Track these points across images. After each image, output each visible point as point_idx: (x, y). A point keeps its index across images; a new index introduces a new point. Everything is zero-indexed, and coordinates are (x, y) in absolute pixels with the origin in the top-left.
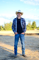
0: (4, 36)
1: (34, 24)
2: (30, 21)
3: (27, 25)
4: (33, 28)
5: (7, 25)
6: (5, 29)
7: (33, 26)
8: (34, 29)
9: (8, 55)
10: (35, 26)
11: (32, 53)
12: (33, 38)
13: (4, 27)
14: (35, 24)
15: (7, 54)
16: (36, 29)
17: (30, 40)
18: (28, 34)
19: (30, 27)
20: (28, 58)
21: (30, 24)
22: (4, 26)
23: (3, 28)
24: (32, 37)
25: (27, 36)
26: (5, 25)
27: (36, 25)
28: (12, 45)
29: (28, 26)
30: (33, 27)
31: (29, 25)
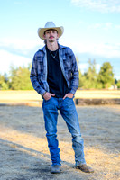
0: (12, 106)
1: (105, 70)
2: (92, 62)
3: (86, 74)
4: (102, 82)
5: (18, 73)
6: (13, 85)
7: (104, 77)
8: (105, 85)
9: (28, 166)
10: (110, 77)
11: (110, 161)
12: (108, 113)
13: (10, 81)
14: (109, 70)
15: (26, 162)
16: (112, 88)
17: (99, 121)
18: (88, 102)
19: (93, 80)
20: (96, 175)
21: (93, 71)
22: (9, 75)
23: (6, 81)
24: (102, 111)
25: (86, 107)
26: (14, 72)
27: (112, 74)
28: (38, 136)
29: (87, 78)
30: (103, 79)
31: (90, 74)
